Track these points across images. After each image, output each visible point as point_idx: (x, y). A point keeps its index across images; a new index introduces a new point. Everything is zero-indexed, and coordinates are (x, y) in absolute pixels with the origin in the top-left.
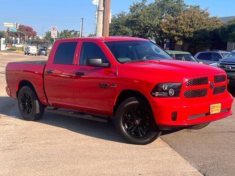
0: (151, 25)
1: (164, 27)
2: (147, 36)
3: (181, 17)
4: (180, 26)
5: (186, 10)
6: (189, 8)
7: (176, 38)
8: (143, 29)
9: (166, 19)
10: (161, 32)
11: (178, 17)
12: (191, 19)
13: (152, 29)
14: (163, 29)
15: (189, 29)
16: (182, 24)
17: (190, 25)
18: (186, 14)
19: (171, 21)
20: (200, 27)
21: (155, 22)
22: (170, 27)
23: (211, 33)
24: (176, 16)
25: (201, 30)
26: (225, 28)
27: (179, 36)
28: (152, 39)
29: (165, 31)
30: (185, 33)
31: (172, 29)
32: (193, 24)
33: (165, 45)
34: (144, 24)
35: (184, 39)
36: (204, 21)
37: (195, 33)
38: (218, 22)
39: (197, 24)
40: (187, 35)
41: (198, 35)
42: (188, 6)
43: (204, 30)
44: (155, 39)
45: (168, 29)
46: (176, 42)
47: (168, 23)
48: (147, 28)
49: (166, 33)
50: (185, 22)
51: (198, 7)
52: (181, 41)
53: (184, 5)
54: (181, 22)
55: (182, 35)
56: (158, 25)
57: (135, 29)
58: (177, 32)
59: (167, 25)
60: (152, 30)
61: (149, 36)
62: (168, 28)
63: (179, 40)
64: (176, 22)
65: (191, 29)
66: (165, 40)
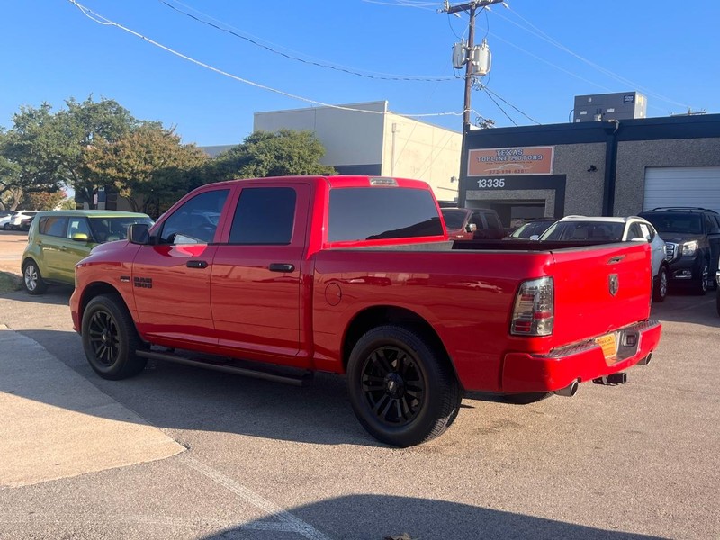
0: (64, 156)
1: (91, 162)
2: (54, 178)
3: (125, 142)
4: (125, 161)
5: (136, 131)
6: (140, 125)
7: (118, 184)
8: (46, 163)
9: (95, 145)
10: (86, 171)
11: (119, 143)
12: (147, 147)
13: (65, 163)
14: (89, 166)
15: (142, 167)
16: (128, 157)
17: (145, 160)
18: (135, 138)
19: (105, 150)
20: (165, 163)
21: (73, 151)
22: (104, 162)
23: (187, 175)
24: (117, 141)
25: (167, 169)
26: (212, 168)
27: (124, 180)
28: (66, 184)
29: (94, 169)
30: (135, 174)
31: (109, 165)
32: (152, 158)
33: (96, 196)
34: (48, 154)
35: (134, 184)
36: (173, 153)
37: (157, 174)
38: (197, 155)
39: (159, 158)
40: (141, 178)
41: (162, 179)
42: (138, 122)
43: (174, 169)
44: (75, 185)
45: (101, 166)
46: (118, 191)
47: (100, 154)
48: (56, 162)
49: (96, 174)
50: (134, 154)
51: (159, 124)
52: (129, 190)
53: (131, 119)
54: (128, 152)
55: (131, 177)
56: (78, 157)
57: (27, 164)
58: (119, 171)
59: (97, 157)
60: (66, 167)
61: (60, 178)
62: (101, 164)
63: (125, 188)
64: (116, 152)
65: (147, 166)
66: (96, 187)
